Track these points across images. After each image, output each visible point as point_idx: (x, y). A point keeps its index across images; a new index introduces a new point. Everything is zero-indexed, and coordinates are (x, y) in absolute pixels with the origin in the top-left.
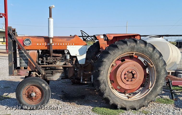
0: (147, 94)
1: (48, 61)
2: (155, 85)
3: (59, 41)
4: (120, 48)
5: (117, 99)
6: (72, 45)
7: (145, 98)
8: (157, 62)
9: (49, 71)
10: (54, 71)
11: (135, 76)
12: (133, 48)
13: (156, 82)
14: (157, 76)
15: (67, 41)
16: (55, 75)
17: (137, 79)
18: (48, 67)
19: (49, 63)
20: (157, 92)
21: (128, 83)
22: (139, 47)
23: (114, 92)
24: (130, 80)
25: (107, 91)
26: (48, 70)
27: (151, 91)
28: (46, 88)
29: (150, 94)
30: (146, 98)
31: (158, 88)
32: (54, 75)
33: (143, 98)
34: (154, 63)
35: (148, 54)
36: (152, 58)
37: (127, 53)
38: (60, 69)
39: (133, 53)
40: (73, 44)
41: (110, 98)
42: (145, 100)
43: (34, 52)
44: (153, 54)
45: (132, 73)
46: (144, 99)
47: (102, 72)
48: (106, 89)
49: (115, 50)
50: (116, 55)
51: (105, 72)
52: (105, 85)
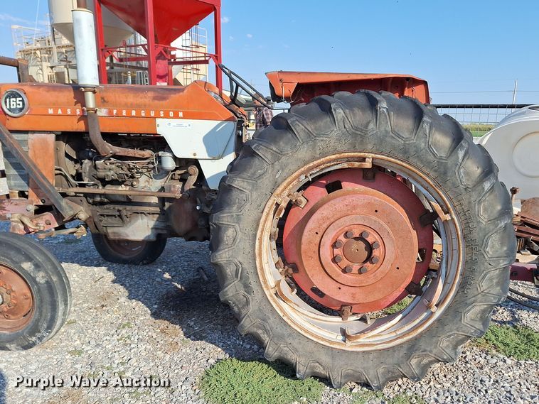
0: (420, 330)
1: (101, 174)
2: (456, 295)
3: (125, 100)
4: (302, 134)
5: (295, 343)
6: (176, 116)
7: (412, 347)
8: (470, 203)
9: (111, 209)
10: (126, 210)
11: (376, 253)
12: (358, 135)
13: (463, 286)
14: (466, 262)
15: (156, 102)
16: (132, 221)
17: (386, 266)
18: (100, 195)
19: (104, 182)
20: (464, 329)
21: (347, 278)
22: (386, 131)
23: (285, 314)
24: (356, 267)
25: (253, 307)
26: (108, 206)
27: (439, 320)
28: (38, 280)
29: (432, 333)
30: (414, 346)
31: (469, 311)
32: (130, 221)
33: (401, 345)
34: (454, 207)
35: (428, 164)
36: (445, 182)
37: (334, 157)
39: (364, 159)
40: (181, 114)
41: (266, 338)
42: (408, 356)
43: (45, 141)
44: (450, 162)
45: (366, 242)
46: (404, 351)
47: (230, 232)
48: (247, 303)
49: (281, 143)
50: (286, 165)
51: (240, 235)
52: (247, 287)
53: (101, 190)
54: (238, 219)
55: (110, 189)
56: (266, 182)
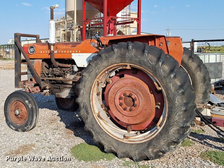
0: (153, 137)
1: (55, 73)
3: (63, 47)
4: (104, 57)
5: (104, 136)
6: (78, 52)
7: (149, 144)
8: (166, 82)
9: (57, 86)
10: (62, 86)
11: (136, 102)
12: (123, 57)
13: (169, 118)
14: (169, 108)
15: (72, 48)
16: (64, 90)
17: (140, 109)
18: (54, 80)
19: (55, 76)
20: (170, 137)
21: (125, 112)
22: (132, 56)
23: (101, 124)
24: (128, 108)
25: (89, 120)
26: (56, 85)
27: (160, 133)
28: (29, 106)
29: (157, 138)
30: (150, 143)
31: (172, 129)
33: (145, 143)
34: (161, 84)
35: (149, 67)
36: (156, 74)
37: (116, 65)
38: (69, 84)
39: (126, 66)
40: (80, 52)
41: (94, 133)
42: (148, 147)
43: (39, 62)
44: (157, 66)
45: (132, 98)
46: (146, 145)
47: (82, 91)
48: (87, 118)
49: (98, 60)
50: (99, 68)
51: (85, 92)
52: (87, 112)
53: (54, 78)
54: (84, 87)
55: (57, 78)
56: (93, 73)
